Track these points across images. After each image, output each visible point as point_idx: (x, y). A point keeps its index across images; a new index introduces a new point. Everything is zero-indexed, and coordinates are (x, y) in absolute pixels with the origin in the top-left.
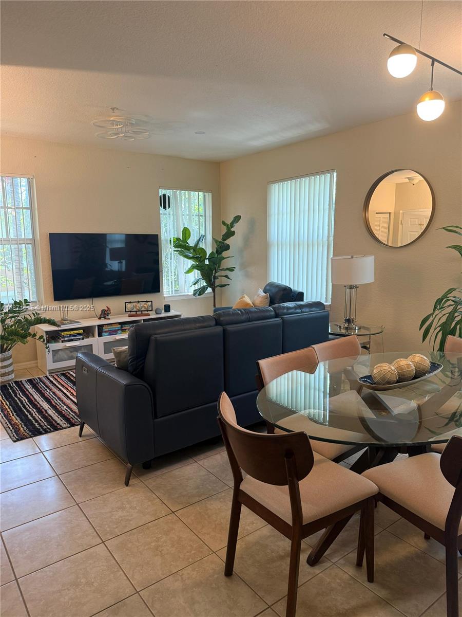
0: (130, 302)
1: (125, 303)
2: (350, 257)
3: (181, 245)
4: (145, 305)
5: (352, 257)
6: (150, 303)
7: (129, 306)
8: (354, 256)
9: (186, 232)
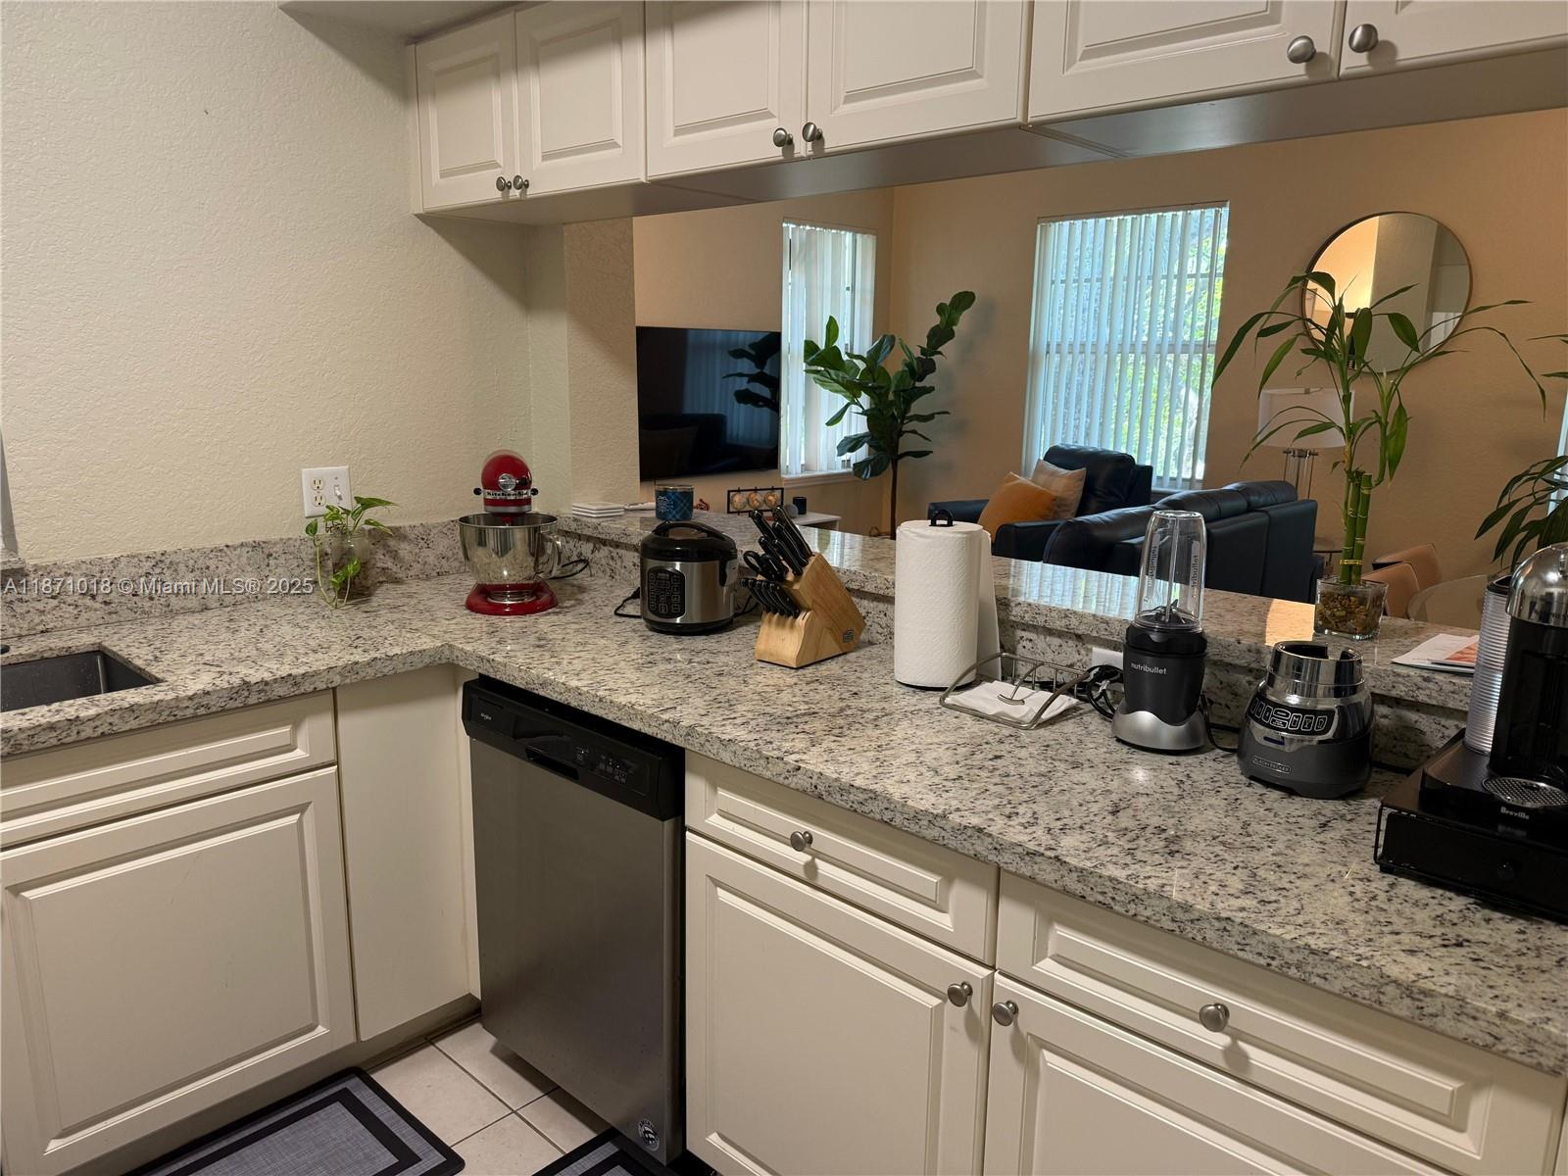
0: (739, 491)
1: (729, 492)
2: (1302, 390)
3: (824, 360)
4: (771, 498)
5: (1307, 392)
6: (778, 493)
7: (738, 499)
8: (1312, 390)
9: (832, 328)
